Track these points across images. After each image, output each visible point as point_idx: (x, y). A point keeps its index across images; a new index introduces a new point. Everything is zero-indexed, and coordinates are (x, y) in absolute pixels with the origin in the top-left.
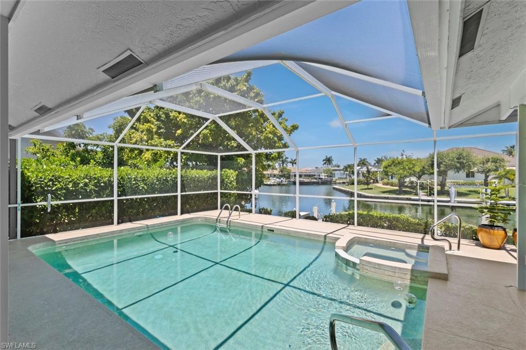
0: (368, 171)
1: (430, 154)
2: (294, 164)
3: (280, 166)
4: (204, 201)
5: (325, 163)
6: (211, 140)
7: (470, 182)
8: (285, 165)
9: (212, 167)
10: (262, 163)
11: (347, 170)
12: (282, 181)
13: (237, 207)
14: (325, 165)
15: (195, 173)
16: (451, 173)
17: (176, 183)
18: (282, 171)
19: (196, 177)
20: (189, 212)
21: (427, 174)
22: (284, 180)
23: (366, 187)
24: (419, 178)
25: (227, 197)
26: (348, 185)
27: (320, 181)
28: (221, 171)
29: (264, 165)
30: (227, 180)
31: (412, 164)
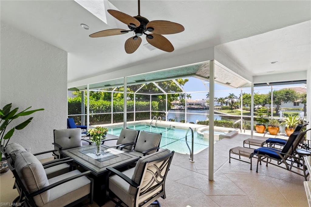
0: (232, 102)
1: (269, 92)
2: (189, 97)
3: (180, 99)
4: (144, 115)
5: (207, 97)
6: (146, 88)
7: (296, 108)
8: (183, 98)
9: (148, 100)
10: (170, 98)
11: (220, 101)
12: (181, 107)
13: (159, 118)
14: (208, 98)
15: (141, 103)
16: (282, 103)
17: (133, 107)
18: (181, 102)
19: (141, 104)
20: (138, 120)
21: (268, 103)
22: (183, 107)
23: (231, 111)
24: (264, 105)
25: (154, 114)
26: (221, 110)
27: (204, 107)
28: (152, 102)
29: (171, 99)
30: (154, 106)
31: (258, 98)
